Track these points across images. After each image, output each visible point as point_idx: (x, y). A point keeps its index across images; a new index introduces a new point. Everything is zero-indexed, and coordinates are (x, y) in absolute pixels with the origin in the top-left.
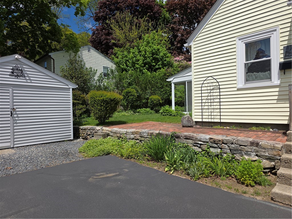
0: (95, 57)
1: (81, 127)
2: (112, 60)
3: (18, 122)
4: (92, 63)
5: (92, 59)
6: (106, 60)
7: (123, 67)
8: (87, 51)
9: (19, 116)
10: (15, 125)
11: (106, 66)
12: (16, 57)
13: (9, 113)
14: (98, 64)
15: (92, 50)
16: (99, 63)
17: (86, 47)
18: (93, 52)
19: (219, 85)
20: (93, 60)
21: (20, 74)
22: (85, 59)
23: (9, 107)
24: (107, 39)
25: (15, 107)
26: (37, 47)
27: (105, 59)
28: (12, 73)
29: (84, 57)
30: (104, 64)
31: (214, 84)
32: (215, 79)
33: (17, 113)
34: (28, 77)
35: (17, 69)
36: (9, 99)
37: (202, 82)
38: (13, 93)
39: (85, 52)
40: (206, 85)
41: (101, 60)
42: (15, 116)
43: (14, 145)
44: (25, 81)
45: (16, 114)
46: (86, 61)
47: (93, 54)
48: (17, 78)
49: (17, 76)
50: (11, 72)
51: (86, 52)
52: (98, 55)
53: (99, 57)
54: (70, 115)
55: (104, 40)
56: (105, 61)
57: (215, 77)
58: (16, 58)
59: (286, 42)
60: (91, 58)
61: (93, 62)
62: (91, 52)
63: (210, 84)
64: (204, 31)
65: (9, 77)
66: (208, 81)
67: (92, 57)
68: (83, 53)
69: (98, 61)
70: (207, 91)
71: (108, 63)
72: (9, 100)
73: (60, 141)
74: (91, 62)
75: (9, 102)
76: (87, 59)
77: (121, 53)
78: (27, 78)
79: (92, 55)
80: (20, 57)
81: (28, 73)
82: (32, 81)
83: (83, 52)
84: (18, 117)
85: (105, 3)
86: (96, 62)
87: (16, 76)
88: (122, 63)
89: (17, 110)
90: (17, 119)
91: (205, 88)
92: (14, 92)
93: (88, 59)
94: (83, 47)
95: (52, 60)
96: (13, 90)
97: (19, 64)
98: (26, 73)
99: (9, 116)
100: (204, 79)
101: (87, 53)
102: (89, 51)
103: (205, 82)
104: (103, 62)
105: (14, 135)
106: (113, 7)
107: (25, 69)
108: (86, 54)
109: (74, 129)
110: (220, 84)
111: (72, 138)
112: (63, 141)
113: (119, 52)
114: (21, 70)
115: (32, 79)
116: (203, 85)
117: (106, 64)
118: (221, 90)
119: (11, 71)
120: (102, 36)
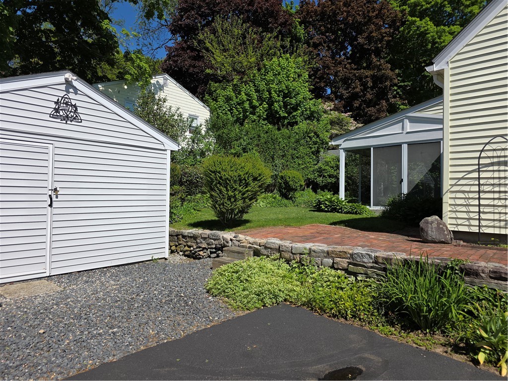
0: (175, 97)
6: (195, 102)
11: (194, 114)
12: (66, 76)
13: (46, 198)
15: (170, 84)
17: (160, 78)
18: (172, 87)
20: (171, 102)
21: (72, 114)
23: (45, 185)
25: (58, 186)
27: (192, 102)
28: (57, 110)
30: (191, 110)
35: (67, 104)
36: (46, 167)
37: (480, 148)
38: (55, 154)
41: (185, 103)
43: (51, 270)
47: (172, 90)
48: (66, 122)
49: (66, 118)
50: (55, 109)
52: (182, 93)
53: (183, 97)
56: (194, 105)
62: (169, 87)
63: (499, 152)
66: (494, 146)
67: (170, 96)
69: (181, 105)
70: (490, 168)
71: (197, 109)
75: (46, 174)
79: (171, 93)
80: (74, 78)
87: (63, 118)
89: (61, 192)
91: (488, 161)
92: (57, 153)
96: (55, 149)
99: (46, 205)
100: (486, 140)
103: (487, 147)
104: (188, 107)
114: (75, 106)
116: (483, 155)
117: (194, 110)
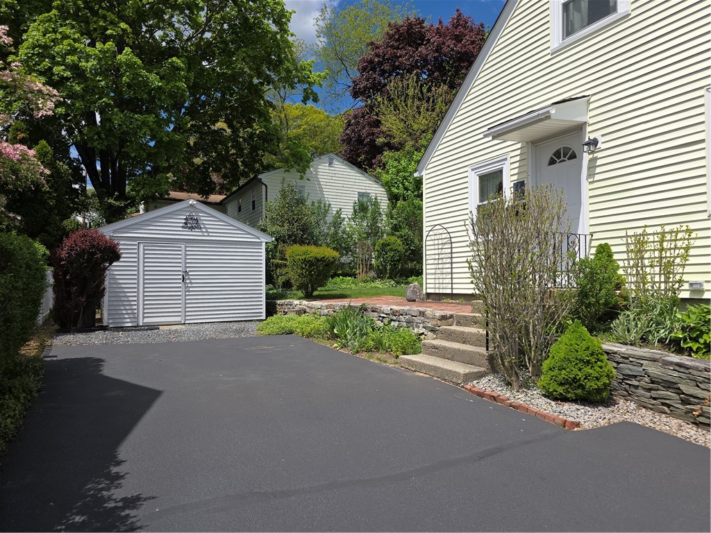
0: (342, 176)
1: (278, 302)
2: (377, 179)
3: (191, 289)
4: (337, 188)
5: (336, 178)
6: (364, 179)
7: (397, 191)
8: (327, 165)
9: (193, 281)
10: (187, 293)
11: (364, 191)
12: (190, 203)
13: (181, 277)
14: (349, 189)
15: (336, 163)
16: (350, 186)
17: (325, 158)
18: (338, 166)
19: (451, 238)
20: (337, 182)
21: (195, 225)
22: (323, 180)
23: (180, 269)
24: (373, 134)
25: (188, 270)
26: (240, 163)
27: (361, 178)
28: (186, 223)
29: (322, 177)
30: (361, 187)
31: (444, 236)
32: (445, 229)
33: (191, 277)
34: (205, 228)
35: (192, 219)
36: (180, 258)
38: (186, 251)
39: (322, 167)
40: (433, 238)
41: (354, 180)
42: (188, 281)
43: (186, 320)
44: (201, 234)
45: (189, 279)
46: (325, 183)
47: (338, 169)
48: (192, 230)
49: (192, 228)
50: (184, 223)
51: (325, 168)
52: (349, 171)
53: (351, 174)
54: (261, 282)
55: (367, 136)
56: (363, 182)
57: (445, 226)
58: (191, 205)
59: (515, 177)
60: (334, 178)
61: (337, 185)
62: (335, 166)
63: (438, 237)
64: (437, 153)
65: (181, 229)
66: (435, 232)
67: (337, 175)
68: (319, 170)
69: (348, 183)
70: (433, 247)
71: (368, 185)
72: (180, 261)
73: (246, 321)
74: (335, 185)
75: (180, 263)
76: (326, 180)
77: (396, 164)
78: (204, 230)
79: (337, 172)
80: (195, 203)
81: (205, 222)
82: (210, 234)
83: (320, 167)
84: (191, 283)
85: (371, 62)
86: (345, 186)
87: (189, 228)
88: (396, 183)
89: (190, 273)
90: (189, 285)
92: (187, 249)
93: (328, 181)
94: (320, 158)
95: (264, 187)
96: (186, 247)
97: (194, 212)
98: (203, 224)
99: (181, 281)
101: (328, 168)
102: (330, 164)
104: (357, 184)
105: (186, 308)
106: (386, 67)
107: (202, 218)
108: (325, 171)
109: (267, 304)
110: (452, 235)
111: (264, 318)
112: (251, 321)
113: (391, 162)
114: (196, 219)
115: (209, 230)
117: (364, 188)
118: (454, 245)
119: (184, 221)
120: (364, 128)
